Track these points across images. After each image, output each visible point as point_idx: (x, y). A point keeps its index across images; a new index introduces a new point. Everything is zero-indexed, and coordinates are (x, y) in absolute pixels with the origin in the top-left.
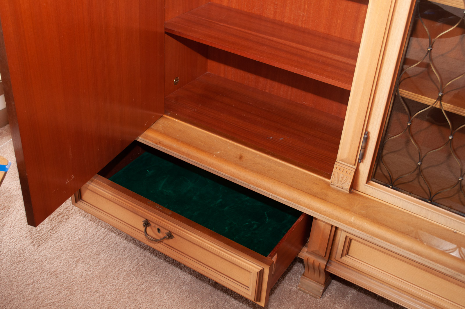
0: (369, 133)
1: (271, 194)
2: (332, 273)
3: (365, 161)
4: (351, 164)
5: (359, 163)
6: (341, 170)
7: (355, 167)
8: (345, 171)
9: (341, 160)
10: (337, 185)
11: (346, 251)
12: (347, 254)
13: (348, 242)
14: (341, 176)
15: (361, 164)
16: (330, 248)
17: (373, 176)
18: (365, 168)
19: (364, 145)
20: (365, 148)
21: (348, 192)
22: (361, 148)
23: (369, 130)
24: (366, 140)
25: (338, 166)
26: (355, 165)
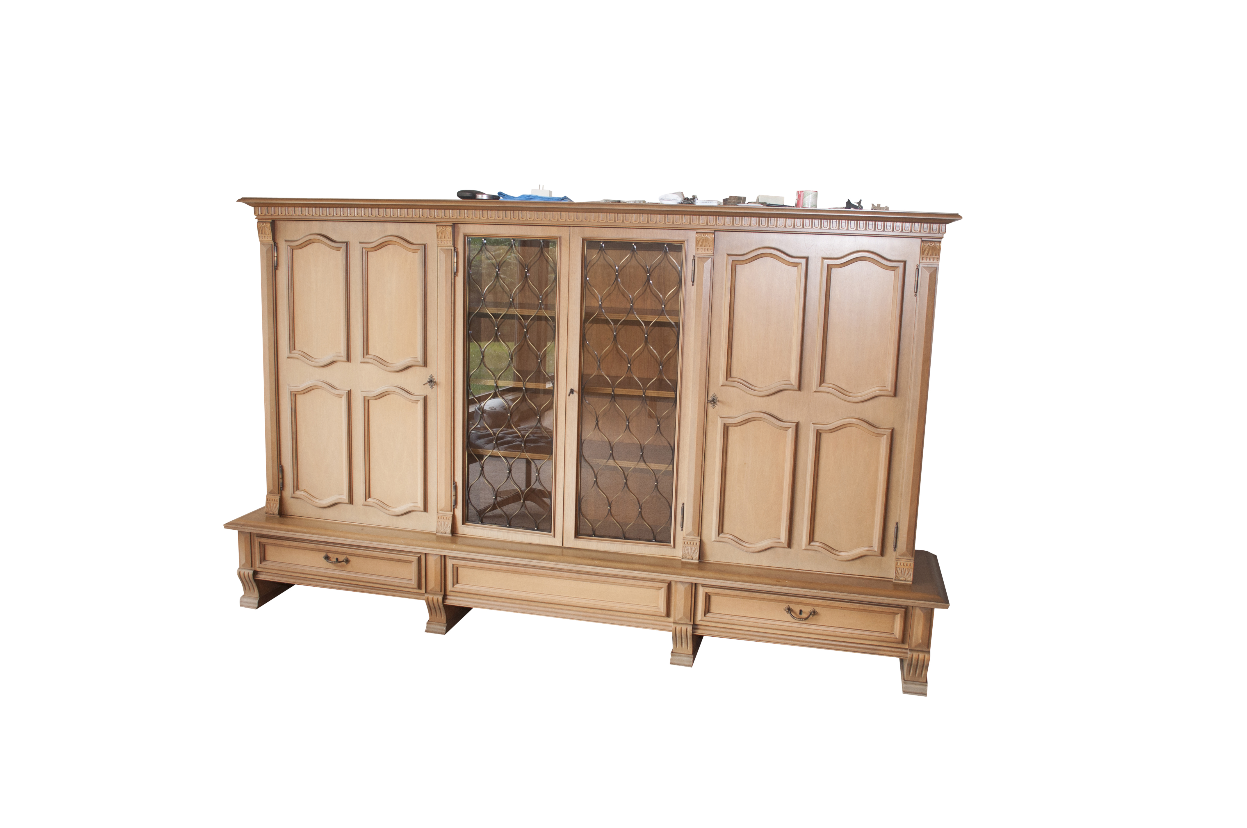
0: (456, 483)
1: (390, 544)
2: (449, 604)
3: (458, 507)
4: (448, 511)
5: (454, 509)
6: (442, 518)
7: (452, 513)
8: (445, 518)
9: (441, 511)
10: (441, 531)
11: (456, 581)
12: (457, 582)
13: (456, 570)
14: (443, 523)
15: (456, 509)
16: (443, 581)
17: (466, 519)
18: (459, 512)
19: (454, 492)
20: (456, 495)
21: (451, 535)
22: (453, 496)
23: (456, 480)
24: (456, 488)
25: (439, 516)
26: (451, 511)
